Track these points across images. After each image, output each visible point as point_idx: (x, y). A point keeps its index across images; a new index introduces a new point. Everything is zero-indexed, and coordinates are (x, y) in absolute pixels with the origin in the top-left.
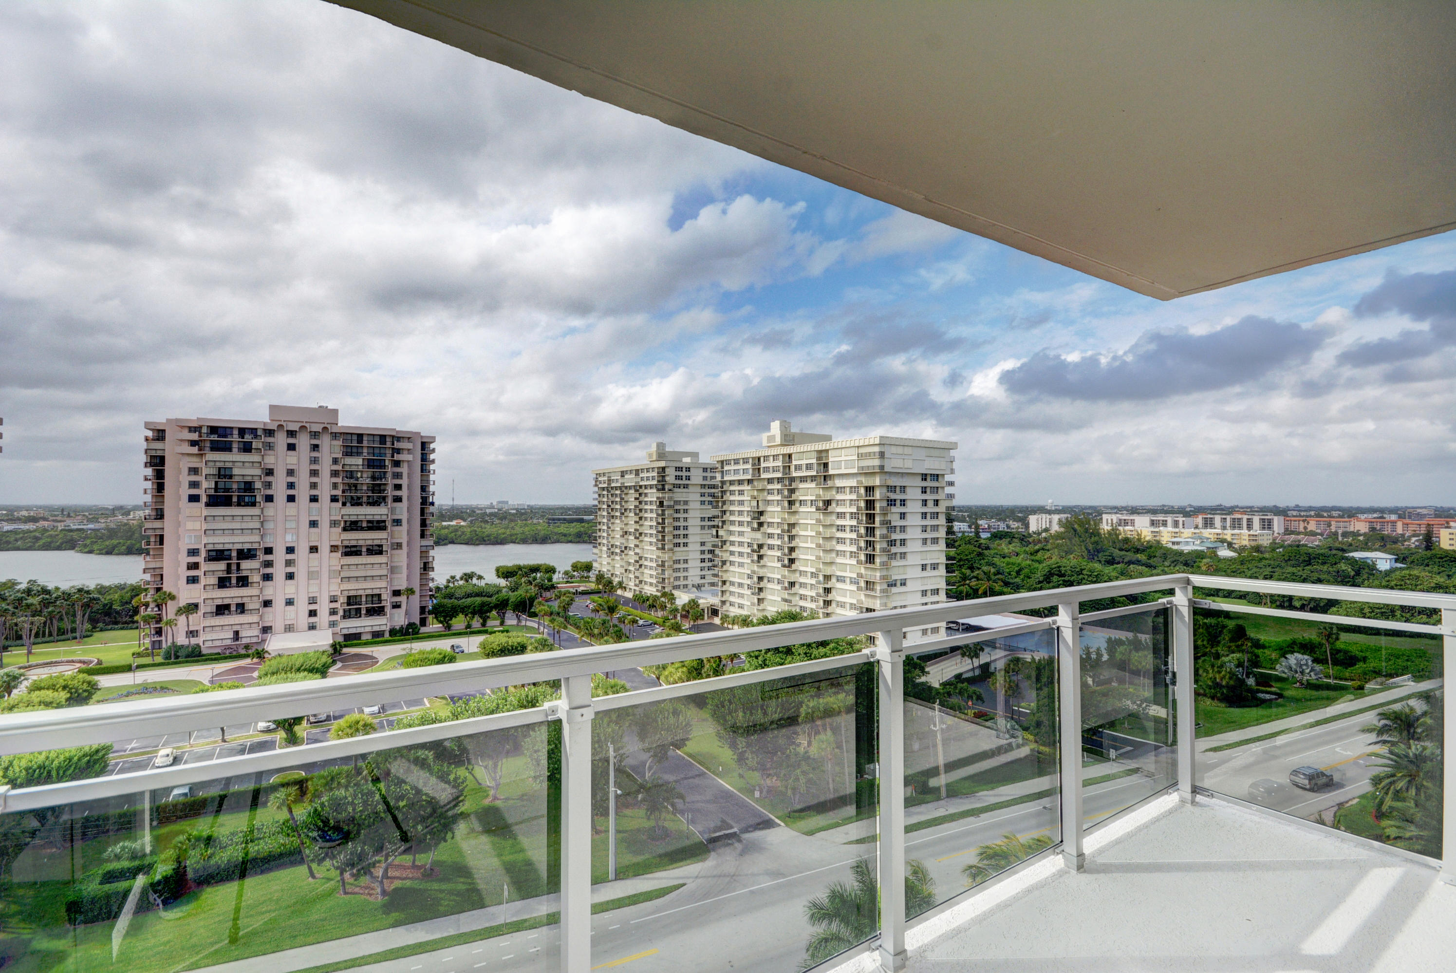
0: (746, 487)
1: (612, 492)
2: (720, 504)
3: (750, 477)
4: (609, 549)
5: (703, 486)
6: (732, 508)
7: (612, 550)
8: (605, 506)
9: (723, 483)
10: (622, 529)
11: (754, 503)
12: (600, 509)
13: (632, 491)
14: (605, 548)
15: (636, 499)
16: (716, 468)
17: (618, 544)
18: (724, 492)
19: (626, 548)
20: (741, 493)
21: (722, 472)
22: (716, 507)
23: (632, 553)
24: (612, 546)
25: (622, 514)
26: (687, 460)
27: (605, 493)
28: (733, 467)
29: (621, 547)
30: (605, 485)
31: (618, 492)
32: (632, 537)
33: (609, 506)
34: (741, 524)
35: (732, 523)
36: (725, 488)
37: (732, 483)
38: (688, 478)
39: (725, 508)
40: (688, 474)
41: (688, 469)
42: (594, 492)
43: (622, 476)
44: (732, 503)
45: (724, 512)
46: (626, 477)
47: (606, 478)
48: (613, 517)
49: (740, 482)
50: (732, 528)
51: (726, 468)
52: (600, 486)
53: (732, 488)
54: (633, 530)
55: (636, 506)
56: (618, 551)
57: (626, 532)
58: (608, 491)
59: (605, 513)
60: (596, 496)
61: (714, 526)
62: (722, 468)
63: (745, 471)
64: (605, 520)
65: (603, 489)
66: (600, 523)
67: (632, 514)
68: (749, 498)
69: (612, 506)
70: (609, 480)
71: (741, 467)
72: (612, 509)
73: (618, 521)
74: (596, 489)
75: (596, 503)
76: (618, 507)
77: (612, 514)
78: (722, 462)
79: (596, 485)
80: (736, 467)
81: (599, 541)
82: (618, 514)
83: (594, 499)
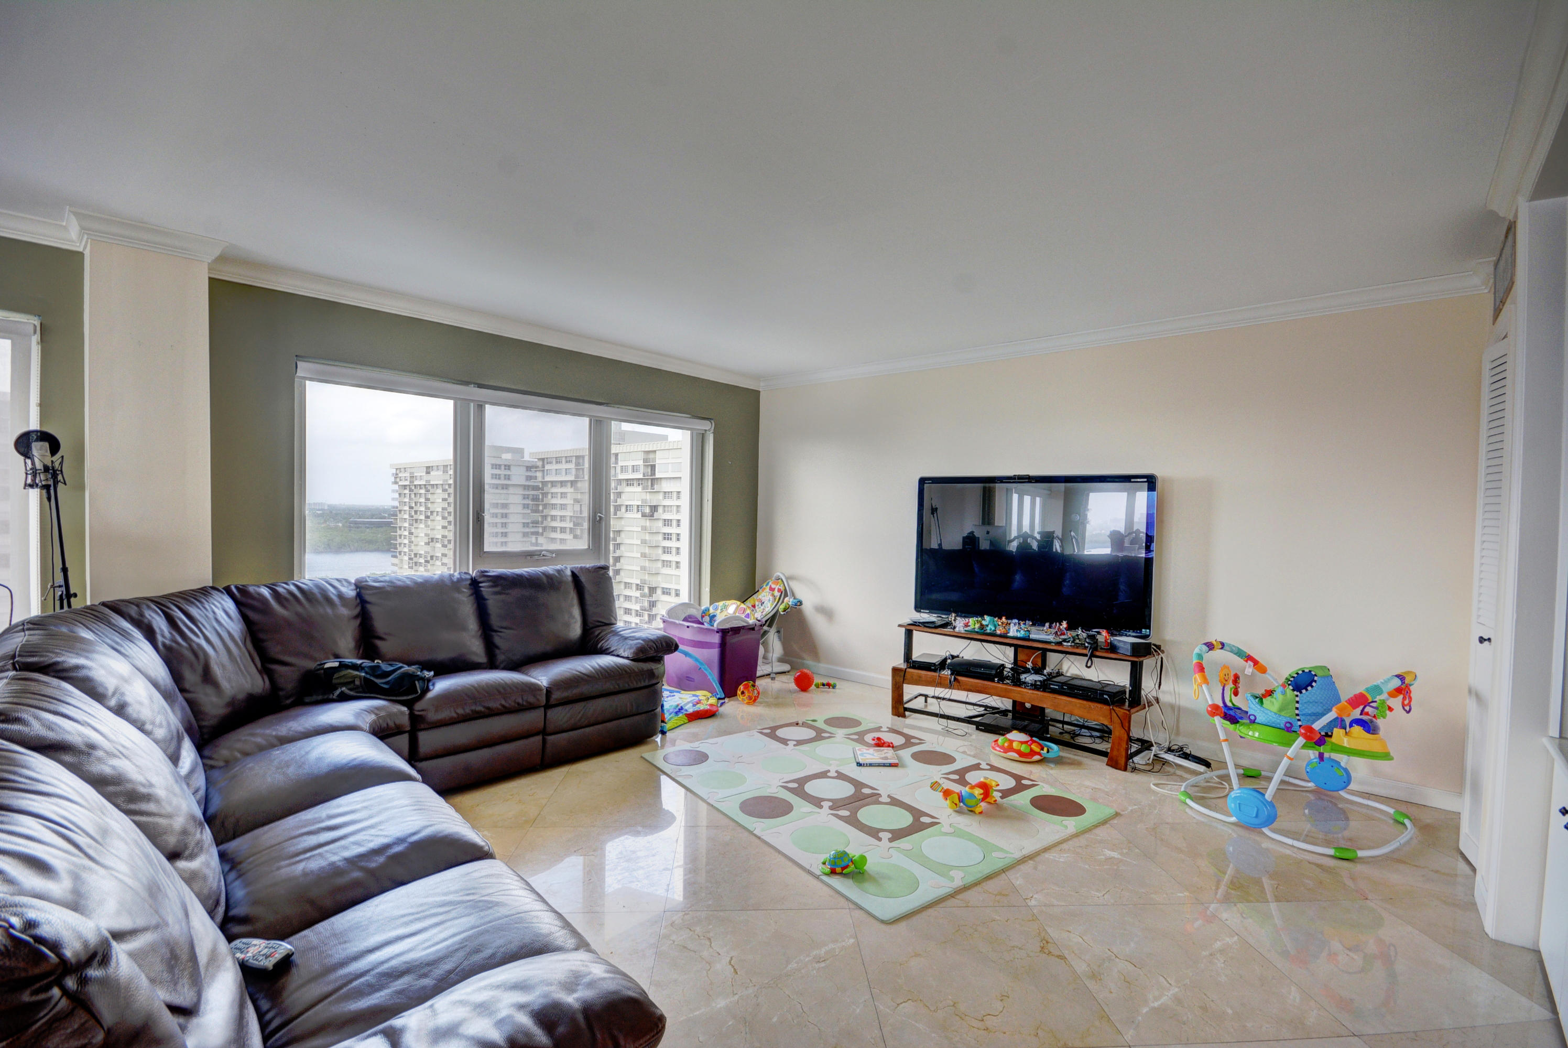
0: (568, 489)
1: (415, 491)
2: (541, 508)
3: (572, 478)
4: (411, 559)
5: (526, 487)
6: (553, 513)
7: (415, 560)
8: (407, 508)
9: (544, 483)
10: (427, 535)
11: (577, 507)
12: (400, 511)
13: (439, 491)
14: (406, 558)
15: (444, 500)
16: (537, 467)
17: (422, 552)
18: (545, 495)
19: (432, 557)
20: (563, 495)
21: (543, 471)
22: (537, 511)
23: (438, 563)
24: (416, 555)
25: (427, 517)
26: (507, 456)
27: (407, 491)
28: (554, 467)
29: (426, 557)
30: (407, 483)
31: (423, 491)
32: (439, 545)
33: (411, 508)
34: (563, 530)
35: (554, 529)
36: (546, 490)
37: (553, 484)
38: (508, 477)
39: (546, 512)
40: (507, 472)
41: (508, 467)
42: (393, 491)
43: (428, 473)
44: (554, 506)
45: (545, 517)
46: (432, 473)
47: (407, 475)
48: (416, 520)
49: (563, 483)
50: (553, 535)
51: (547, 467)
52: (401, 483)
53: (554, 490)
54: (440, 537)
55: (443, 509)
56: (422, 560)
57: (432, 539)
58: (411, 490)
59: (406, 516)
60: (397, 495)
61: (533, 533)
62: (543, 467)
63: (567, 471)
64: (406, 525)
65: (405, 487)
66: (400, 528)
67: (439, 518)
68: (572, 502)
69: (415, 508)
70: (412, 477)
71: (564, 466)
72: (416, 512)
73: (422, 526)
74: (396, 487)
75: (396, 504)
76: (423, 509)
77: (415, 517)
78: (543, 460)
79: (396, 483)
80: (558, 466)
81: (399, 549)
82: (422, 517)
83: (393, 499)
